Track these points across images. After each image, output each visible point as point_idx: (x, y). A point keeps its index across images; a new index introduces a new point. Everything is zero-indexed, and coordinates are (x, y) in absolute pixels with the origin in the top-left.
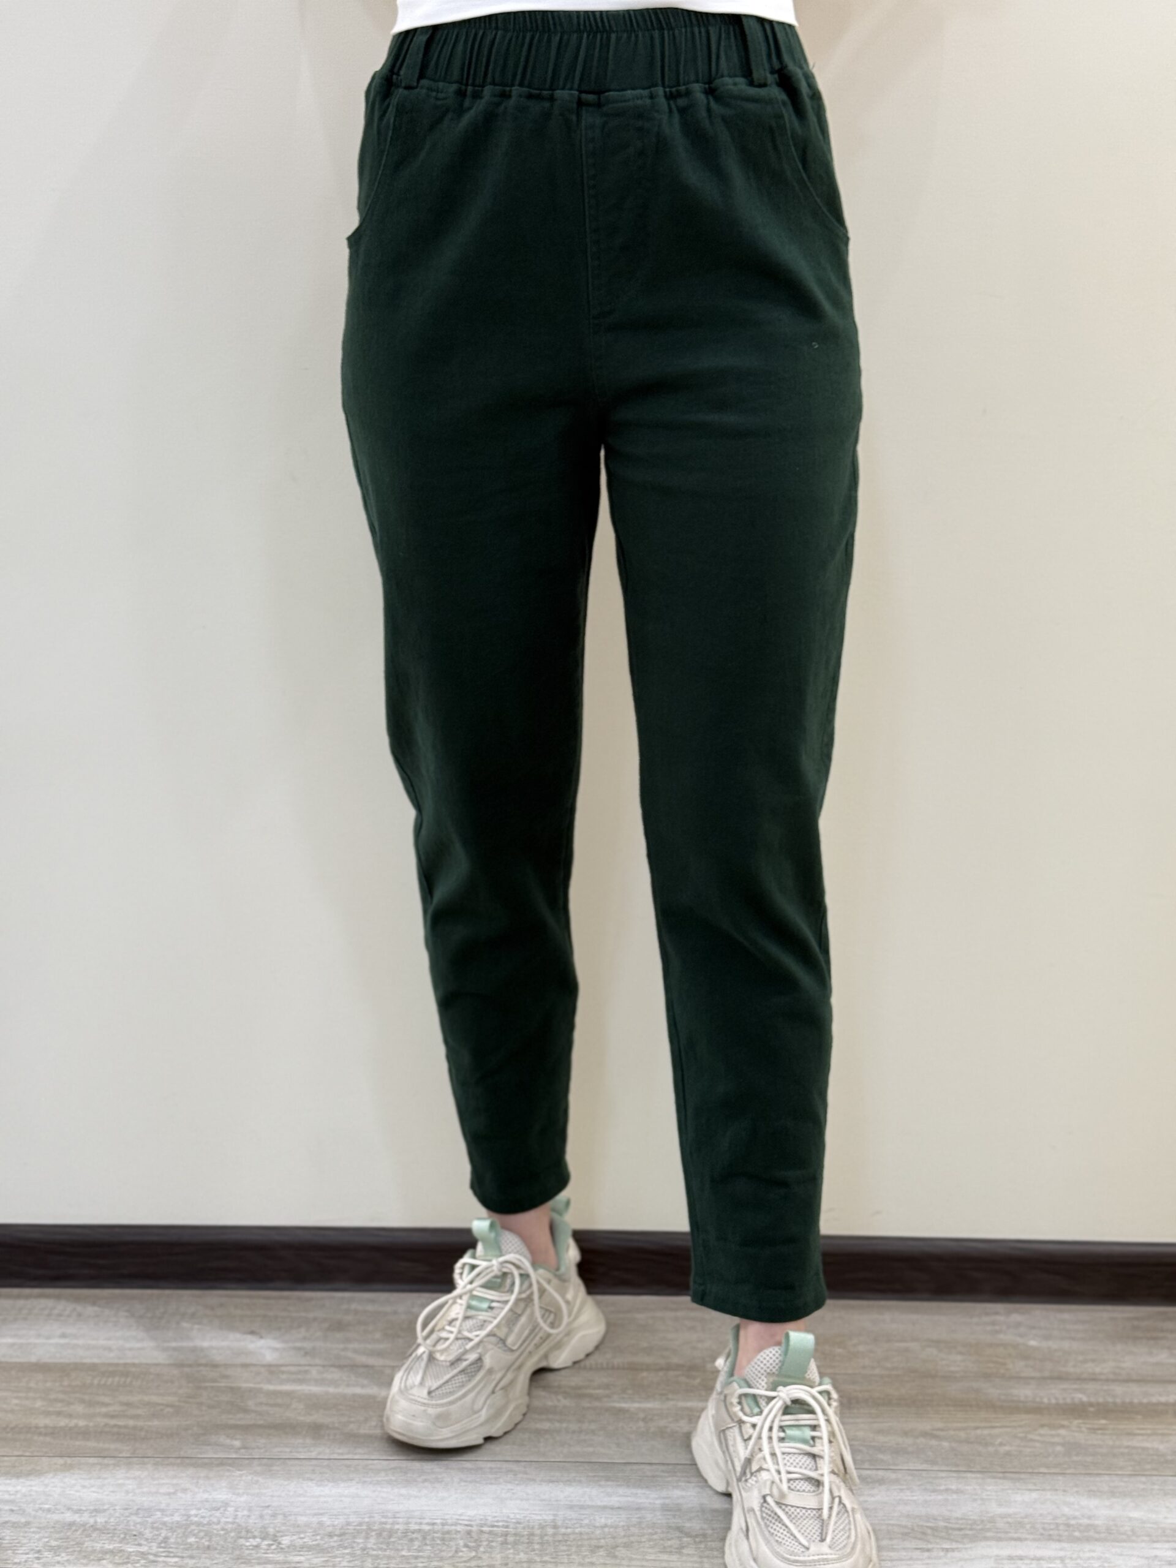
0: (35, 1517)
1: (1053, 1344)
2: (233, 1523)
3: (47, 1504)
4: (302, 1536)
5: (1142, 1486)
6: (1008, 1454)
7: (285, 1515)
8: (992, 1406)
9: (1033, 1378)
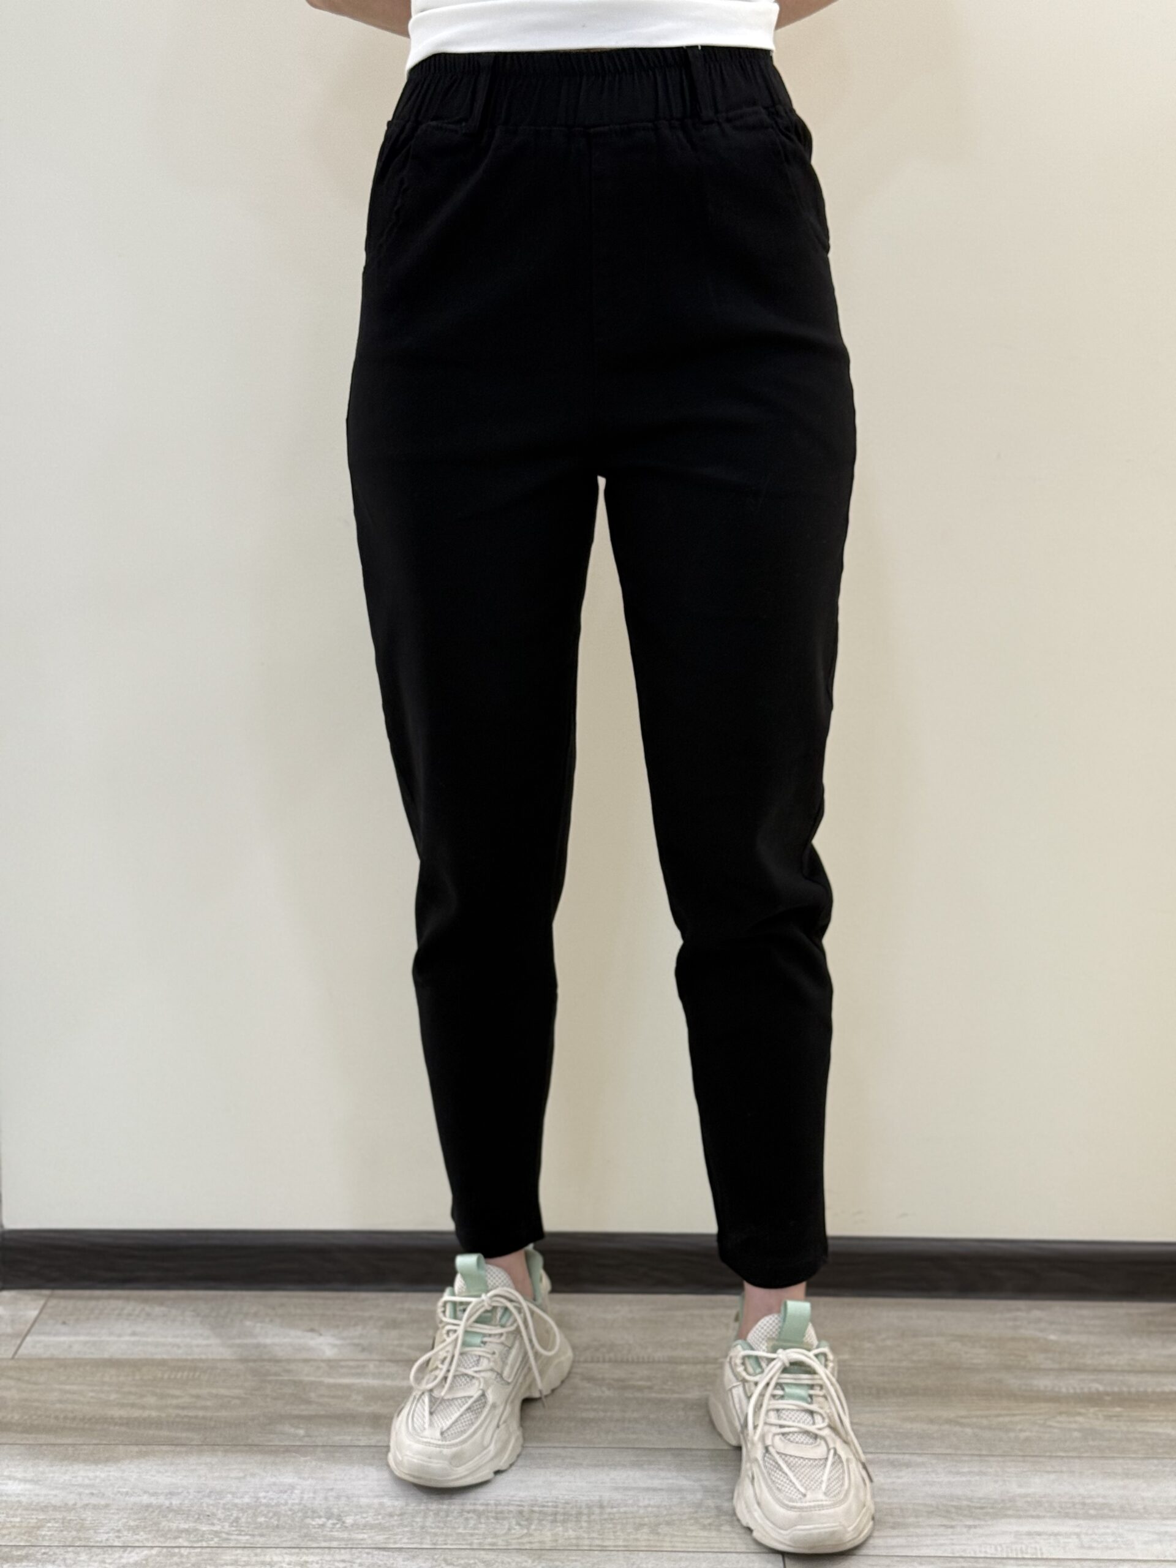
0: (114, 1499)
1: (1072, 1339)
2: (300, 1504)
3: (124, 1488)
4: (365, 1515)
5: (1154, 1468)
6: (1027, 1439)
7: (348, 1497)
8: (1012, 1396)
9: (1051, 1369)
